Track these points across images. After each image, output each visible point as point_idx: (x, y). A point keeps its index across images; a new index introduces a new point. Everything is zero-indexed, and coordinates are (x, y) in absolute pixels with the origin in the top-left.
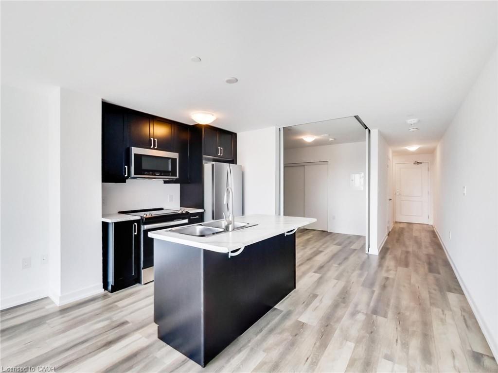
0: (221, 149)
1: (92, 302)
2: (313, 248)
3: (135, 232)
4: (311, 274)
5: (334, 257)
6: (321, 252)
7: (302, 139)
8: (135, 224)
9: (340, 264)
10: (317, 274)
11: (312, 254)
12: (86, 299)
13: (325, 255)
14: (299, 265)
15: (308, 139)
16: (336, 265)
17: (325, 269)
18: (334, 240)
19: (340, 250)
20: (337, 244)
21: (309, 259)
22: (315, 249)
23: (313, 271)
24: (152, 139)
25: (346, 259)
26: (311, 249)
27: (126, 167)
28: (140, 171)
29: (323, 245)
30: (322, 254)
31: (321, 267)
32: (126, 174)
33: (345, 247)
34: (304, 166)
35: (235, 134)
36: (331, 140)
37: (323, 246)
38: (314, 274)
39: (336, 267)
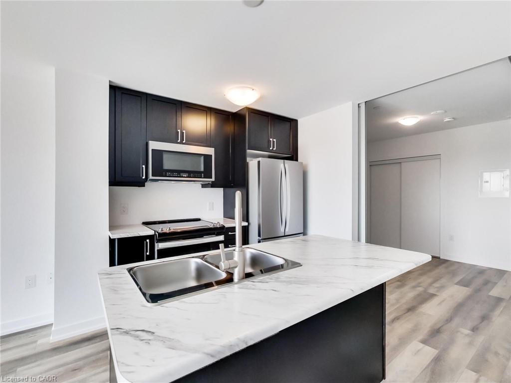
0: (273, 142)
1: (86, 343)
2: (418, 286)
3: (147, 252)
4: (415, 345)
5: (458, 309)
6: (433, 296)
7: (397, 123)
8: (148, 241)
9: (475, 329)
10: (427, 349)
11: (415, 298)
12: (85, 336)
13: (440, 304)
14: (393, 321)
15: (408, 121)
16: (467, 332)
17: (444, 336)
18: (454, 274)
19: (469, 298)
20: (461, 283)
21: (411, 309)
22: (420, 289)
23: (421, 337)
24: (179, 131)
25: (485, 318)
26: (414, 287)
27: (144, 166)
28: (160, 172)
29: (435, 281)
30: (434, 302)
31: (436, 332)
32: (143, 176)
33: (478, 291)
34: (400, 163)
35: (296, 121)
36: (447, 120)
37: (437, 285)
38: (422, 345)
39: (467, 335)
